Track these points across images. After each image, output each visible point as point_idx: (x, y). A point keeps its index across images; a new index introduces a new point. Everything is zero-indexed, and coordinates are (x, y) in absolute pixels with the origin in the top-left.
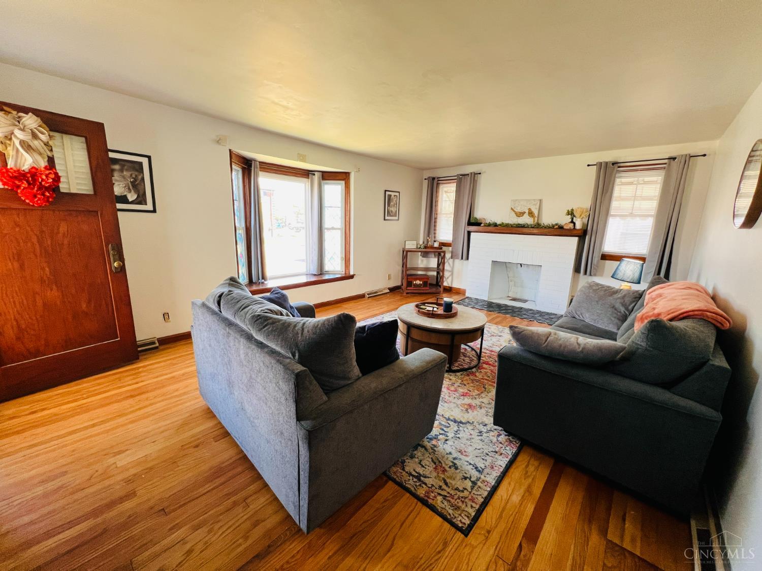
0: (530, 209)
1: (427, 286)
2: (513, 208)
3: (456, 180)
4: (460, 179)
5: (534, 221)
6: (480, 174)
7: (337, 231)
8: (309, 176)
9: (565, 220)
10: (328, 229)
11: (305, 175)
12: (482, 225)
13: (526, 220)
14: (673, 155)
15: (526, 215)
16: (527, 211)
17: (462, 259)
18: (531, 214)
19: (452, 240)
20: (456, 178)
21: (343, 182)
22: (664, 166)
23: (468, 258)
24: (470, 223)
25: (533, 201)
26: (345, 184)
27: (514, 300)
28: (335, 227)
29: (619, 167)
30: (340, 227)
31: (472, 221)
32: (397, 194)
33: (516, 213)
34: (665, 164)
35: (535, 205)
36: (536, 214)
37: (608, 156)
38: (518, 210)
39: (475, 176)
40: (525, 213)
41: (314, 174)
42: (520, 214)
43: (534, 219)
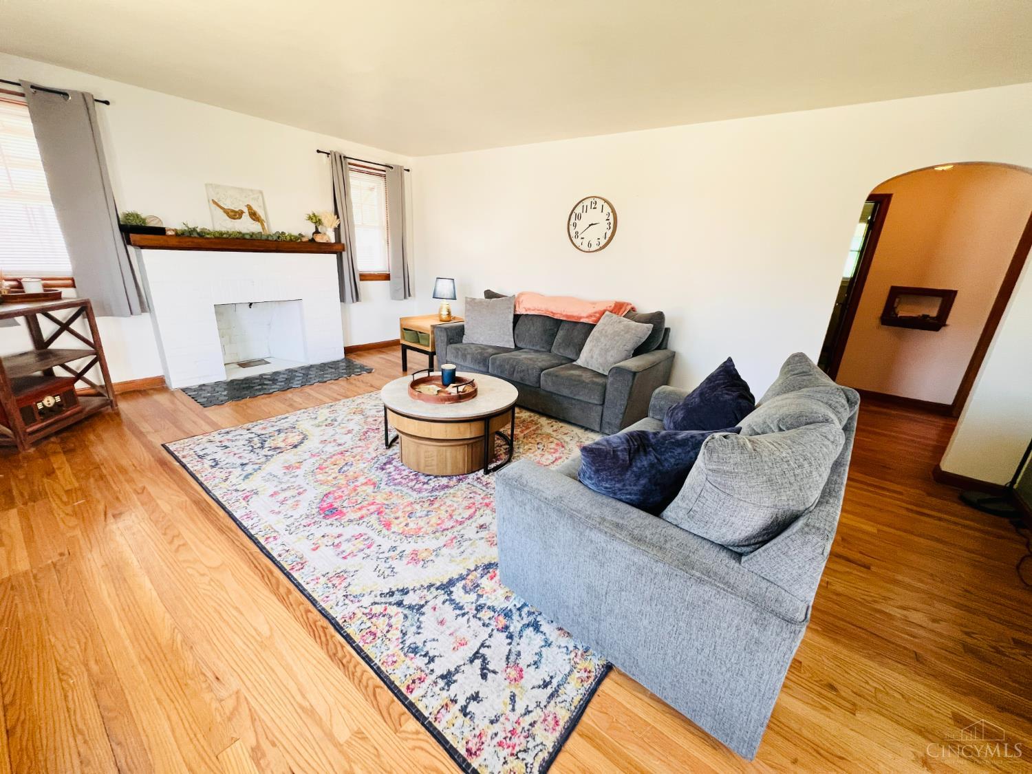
0: (249, 207)
1: (76, 403)
2: (217, 200)
3: (22, 97)
4: (34, 95)
5: (263, 228)
12: (169, 233)
13: (246, 226)
14: (388, 162)
15: (246, 216)
16: (246, 210)
17: (131, 312)
18: (254, 216)
22: (383, 173)
24: (127, 229)
25: (250, 193)
27: (243, 366)
29: (349, 164)
31: (129, 222)
33: (227, 212)
35: (256, 199)
36: (262, 216)
39: (94, 104)
40: (243, 212)
42: (235, 215)
43: (262, 225)
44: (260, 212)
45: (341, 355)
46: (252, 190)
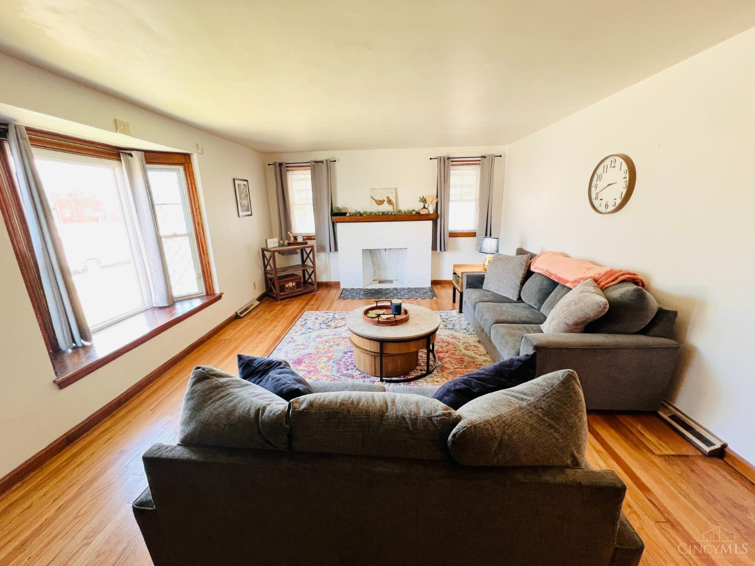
0: (388, 198)
1: (300, 287)
2: (373, 196)
3: (310, 168)
4: (315, 166)
5: (394, 208)
6: (335, 161)
7: (184, 238)
8: (120, 157)
9: (417, 207)
10: (167, 237)
11: (113, 154)
12: (347, 215)
13: (386, 208)
14: (484, 154)
15: (386, 203)
16: (386, 199)
17: (331, 251)
18: (390, 202)
19: (314, 232)
20: (309, 164)
21: (181, 168)
22: (479, 162)
23: (336, 250)
24: (333, 214)
25: (390, 190)
26: (185, 170)
27: (380, 282)
28: (178, 233)
29: (452, 161)
30: (186, 233)
31: (335, 211)
32: (245, 183)
33: (376, 201)
34: (480, 161)
35: (392, 193)
36: (394, 202)
37: (444, 152)
38: (378, 198)
39: (330, 163)
40: (384, 201)
41: (131, 155)
42: (380, 203)
43: (393, 206)
44: (394, 200)
45: (429, 285)
46: (391, 189)
